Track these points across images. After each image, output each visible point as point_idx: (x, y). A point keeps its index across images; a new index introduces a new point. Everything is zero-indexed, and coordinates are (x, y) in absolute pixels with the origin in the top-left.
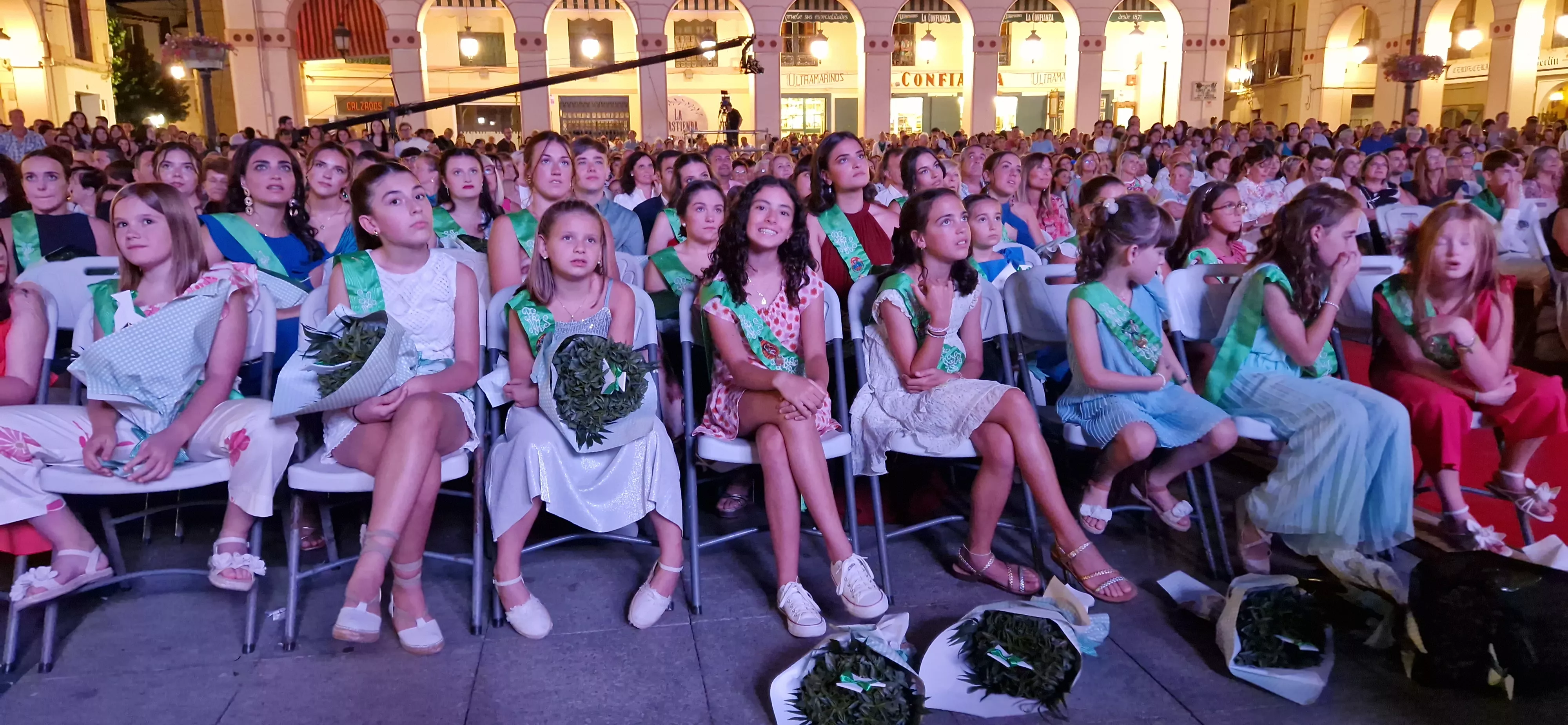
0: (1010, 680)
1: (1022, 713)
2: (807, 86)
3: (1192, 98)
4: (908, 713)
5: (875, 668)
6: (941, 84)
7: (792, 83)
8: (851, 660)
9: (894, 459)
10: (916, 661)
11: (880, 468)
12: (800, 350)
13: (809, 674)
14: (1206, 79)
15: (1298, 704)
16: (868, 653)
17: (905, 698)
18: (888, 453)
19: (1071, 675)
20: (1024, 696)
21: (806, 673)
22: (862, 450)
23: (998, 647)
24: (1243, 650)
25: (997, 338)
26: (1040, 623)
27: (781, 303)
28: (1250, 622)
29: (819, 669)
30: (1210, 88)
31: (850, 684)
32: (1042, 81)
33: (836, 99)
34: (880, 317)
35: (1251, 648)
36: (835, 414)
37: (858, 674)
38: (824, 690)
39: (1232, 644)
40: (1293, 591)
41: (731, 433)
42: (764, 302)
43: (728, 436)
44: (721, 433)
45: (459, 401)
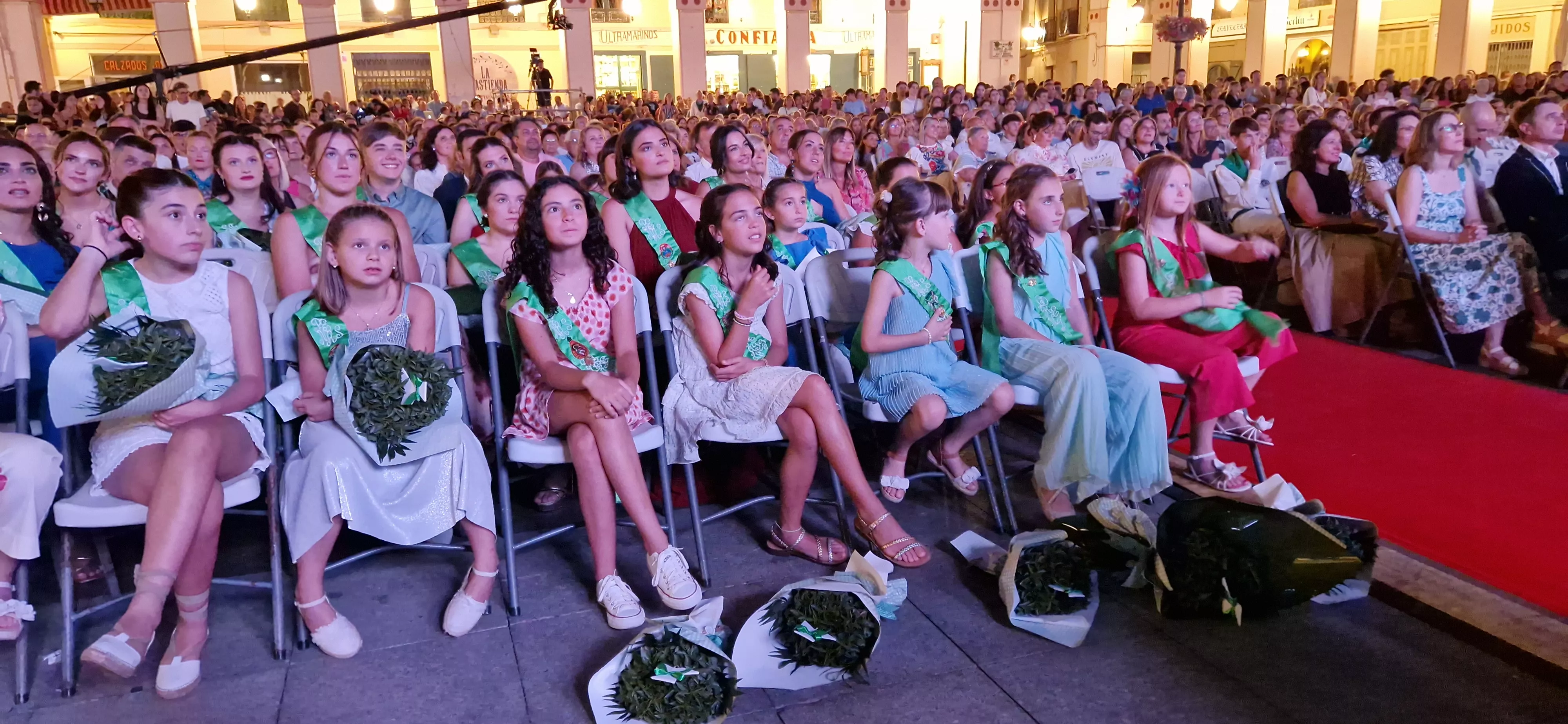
0: (817, 652)
1: (828, 682)
2: (620, 43)
3: (991, 57)
4: (722, 696)
5: (689, 657)
6: (755, 42)
7: (604, 40)
8: (665, 652)
9: (705, 446)
10: (728, 646)
11: (693, 456)
12: (610, 347)
13: (627, 669)
14: (1003, 38)
15: (1067, 647)
16: (681, 642)
17: (718, 682)
18: (699, 443)
19: (871, 641)
20: (830, 665)
21: (623, 668)
22: (675, 440)
23: (805, 624)
24: (1022, 601)
25: (800, 323)
26: (842, 596)
27: (590, 301)
28: (1027, 576)
29: (635, 663)
30: (1007, 47)
31: (664, 675)
32: (853, 39)
33: (652, 57)
34: (686, 308)
35: (1028, 598)
36: (648, 405)
37: (671, 664)
38: (640, 683)
39: (1012, 597)
40: (1063, 544)
41: (542, 433)
42: (573, 301)
43: (539, 436)
44: (532, 434)
45: (244, 421)
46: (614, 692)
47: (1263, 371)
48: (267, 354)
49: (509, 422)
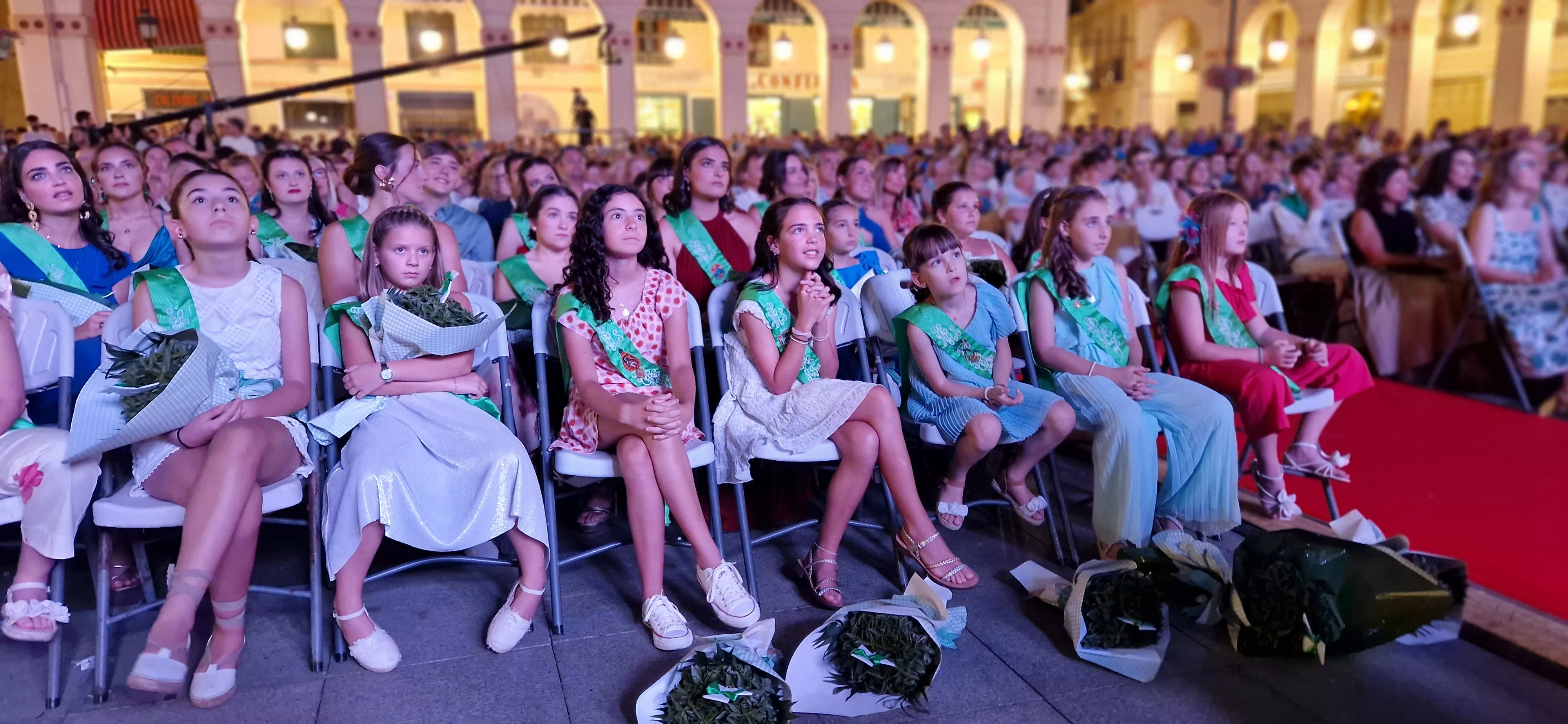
0: (874, 678)
1: (886, 710)
2: (661, 85)
3: (1035, 104)
4: (775, 719)
5: (741, 677)
6: (797, 86)
7: (647, 82)
8: (717, 671)
9: (758, 465)
10: (782, 667)
11: (744, 475)
12: (662, 361)
13: (676, 688)
14: (1047, 85)
15: (1139, 682)
16: (734, 663)
17: (773, 705)
18: (751, 461)
19: (931, 669)
20: (887, 693)
21: (672, 687)
22: (726, 459)
23: (862, 647)
24: (1088, 633)
25: (855, 343)
26: (901, 620)
27: (641, 313)
28: (1095, 607)
29: (684, 682)
30: (1050, 95)
31: (716, 695)
32: (895, 85)
33: (693, 100)
34: (741, 325)
35: (1096, 631)
36: (698, 424)
37: (724, 684)
38: (691, 703)
39: (1078, 628)
40: (1133, 575)
41: (589, 447)
42: (626, 313)
43: (586, 450)
44: (580, 447)
45: (288, 425)
46: (662, 713)
47: (1339, 403)
48: (314, 360)
49: (556, 435)
